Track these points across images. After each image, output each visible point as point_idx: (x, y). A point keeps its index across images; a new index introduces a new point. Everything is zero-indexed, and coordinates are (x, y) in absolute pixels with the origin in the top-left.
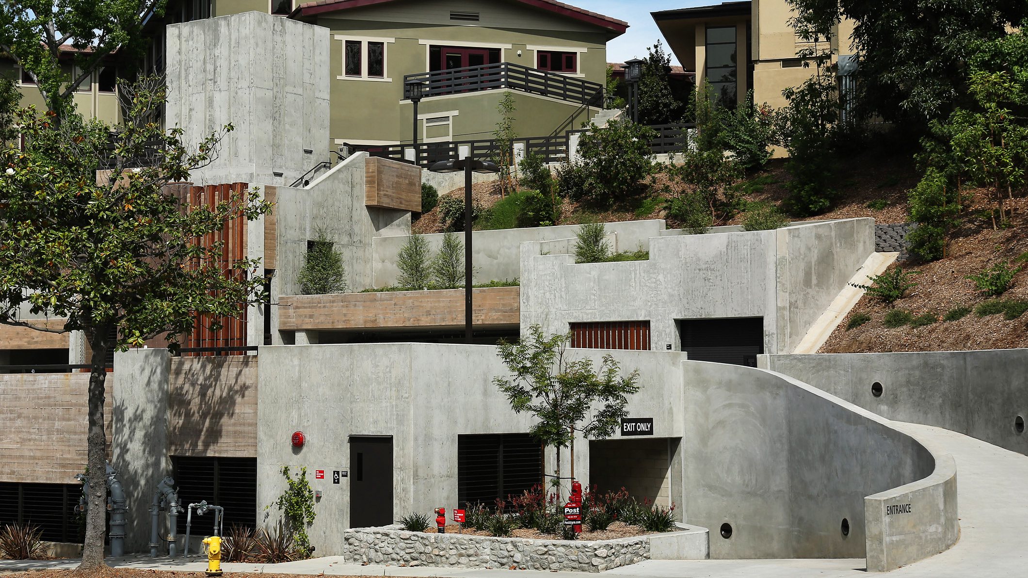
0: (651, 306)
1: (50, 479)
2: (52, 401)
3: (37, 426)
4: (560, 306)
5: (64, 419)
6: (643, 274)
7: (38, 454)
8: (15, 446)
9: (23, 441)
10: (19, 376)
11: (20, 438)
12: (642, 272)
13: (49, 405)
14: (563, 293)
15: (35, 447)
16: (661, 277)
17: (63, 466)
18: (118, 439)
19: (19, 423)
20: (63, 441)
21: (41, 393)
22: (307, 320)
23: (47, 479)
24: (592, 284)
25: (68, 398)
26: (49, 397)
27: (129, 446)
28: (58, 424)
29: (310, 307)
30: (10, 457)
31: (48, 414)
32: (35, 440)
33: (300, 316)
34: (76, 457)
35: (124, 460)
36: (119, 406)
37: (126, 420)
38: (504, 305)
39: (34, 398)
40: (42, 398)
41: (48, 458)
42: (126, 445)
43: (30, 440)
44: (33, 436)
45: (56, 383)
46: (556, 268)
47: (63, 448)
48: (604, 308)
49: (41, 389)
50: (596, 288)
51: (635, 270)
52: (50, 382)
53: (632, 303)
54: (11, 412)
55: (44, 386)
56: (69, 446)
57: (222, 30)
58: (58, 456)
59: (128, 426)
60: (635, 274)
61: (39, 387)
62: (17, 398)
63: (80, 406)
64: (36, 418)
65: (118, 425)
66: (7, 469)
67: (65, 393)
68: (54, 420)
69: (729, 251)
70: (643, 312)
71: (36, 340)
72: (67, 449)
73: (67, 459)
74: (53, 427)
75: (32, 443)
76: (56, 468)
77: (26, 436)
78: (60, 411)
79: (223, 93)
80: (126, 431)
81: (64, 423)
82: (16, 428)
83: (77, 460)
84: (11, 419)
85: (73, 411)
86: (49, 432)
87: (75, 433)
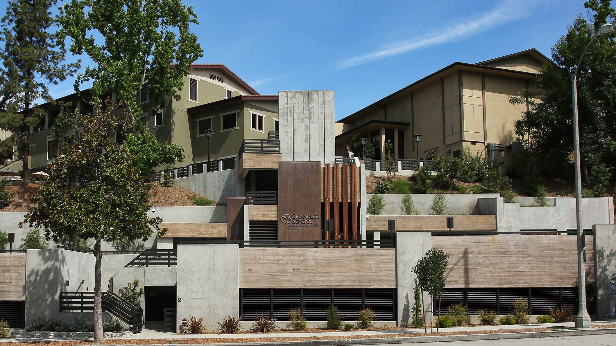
0: (557, 224)
1: (552, 285)
2: (551, 248)
3: (542, 260)
4: (516, 223)
5: (560, 257)
6: (554, 212)
7: (544, 274)
8: (527, 270)
9: (532, 268)
10: (527, 236)
11: (530, 266)
12: (553, 211)
13: (549, 250)
14: (518, 218)
15: (541, 270)
16: (562, 213)
17: (561, 279)
18: (600, 265)
19: (528, 259)
20: (561, 267)
21: (543, 245)
22: (382, 226)
23: (550, 285)
24: (531, 215)
25: (562, 247)
26: (549, 247)
27: (607, 268)
28: (556, 259)
29: (383, 221)
30: (524, 275)
31: (549, 254)
32: (541, 267)
33: (378, 225)
34: (570, 275)
35: (605, 274)
36: (600, 250)
37: (605, 257)
38: (488, 222)
39: (538, 247)
40: (544, 247)
41: (550, 275)
42: (605, 267)
43: (537, 267)
44: (540, 265)
45: (554, 240)
46: (514, 208)
47: (561, 270)
48: (536, 224)
49: (543, 243)
50: (533, 216)
51: (550, 210)
52: (549, 239)
53: (549, 223)
54: (523, 254)
55: (545, 241)
56: (565, 269)
57: (314, 96)
58: (558, 274)
59: (606, 259)
60: (550, 212)
61: (542, 241)
62: (527, 247)
63: (571, 250)
64: (541, 256)
65: (600, 258)
66: (522, 281)
67: (560, 244)
68: (554, 257)
69: (590, 205)
70: (554, 226)
71: (203, 233)
72: (563, 271)
73: (564, 275)
74: (553, 261)
75: (538, 268)
76: (556, 280)
77: (534, 265)
78: (557, 253)
79: (315, 124)
80: (605, 261)
81: (561, 258)
82: (527, 261)
83: (571, 276)
84: (523, 257)
85: (566, 253)
86: (550, 263)
87: (568, 263)
